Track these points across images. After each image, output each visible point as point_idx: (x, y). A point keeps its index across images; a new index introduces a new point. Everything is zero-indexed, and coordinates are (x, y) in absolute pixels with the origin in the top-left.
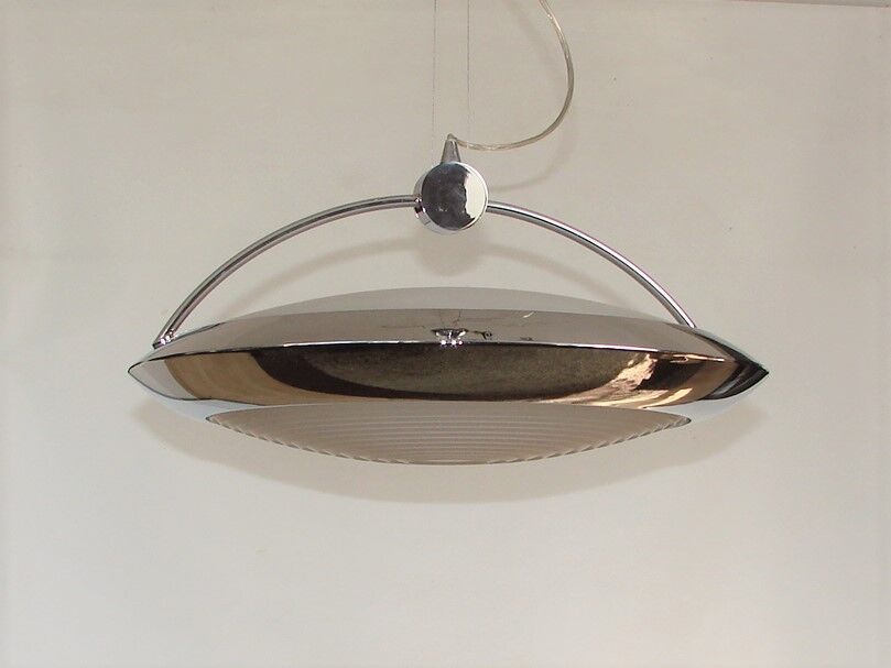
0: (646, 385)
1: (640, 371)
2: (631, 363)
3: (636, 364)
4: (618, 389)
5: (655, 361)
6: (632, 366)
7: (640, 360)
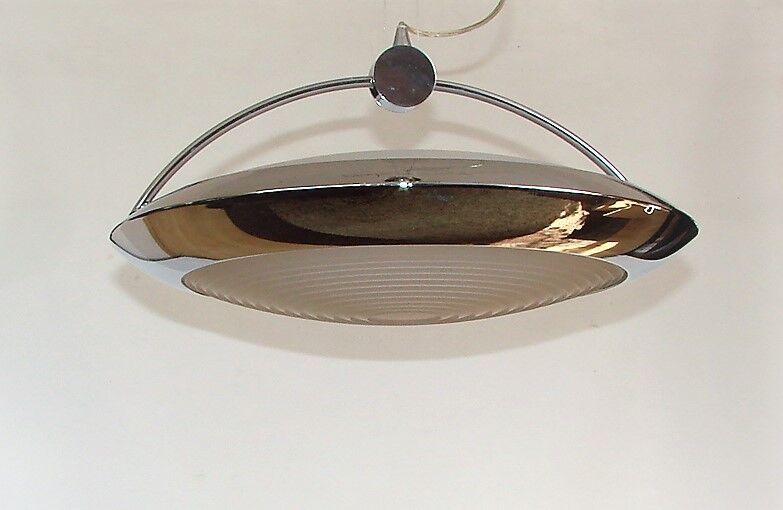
0: (576, 235)
1: (572, 222)
2: (563, 213)
3: (567, 215)
4: (549, 236)
5: (586, 213)
6: (564, 217)
7: (572, 211)
